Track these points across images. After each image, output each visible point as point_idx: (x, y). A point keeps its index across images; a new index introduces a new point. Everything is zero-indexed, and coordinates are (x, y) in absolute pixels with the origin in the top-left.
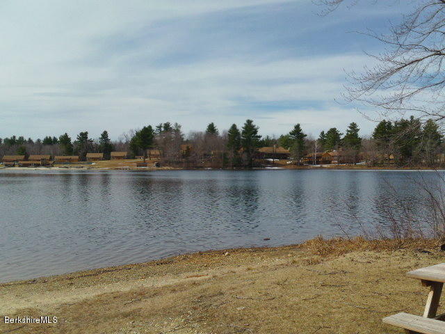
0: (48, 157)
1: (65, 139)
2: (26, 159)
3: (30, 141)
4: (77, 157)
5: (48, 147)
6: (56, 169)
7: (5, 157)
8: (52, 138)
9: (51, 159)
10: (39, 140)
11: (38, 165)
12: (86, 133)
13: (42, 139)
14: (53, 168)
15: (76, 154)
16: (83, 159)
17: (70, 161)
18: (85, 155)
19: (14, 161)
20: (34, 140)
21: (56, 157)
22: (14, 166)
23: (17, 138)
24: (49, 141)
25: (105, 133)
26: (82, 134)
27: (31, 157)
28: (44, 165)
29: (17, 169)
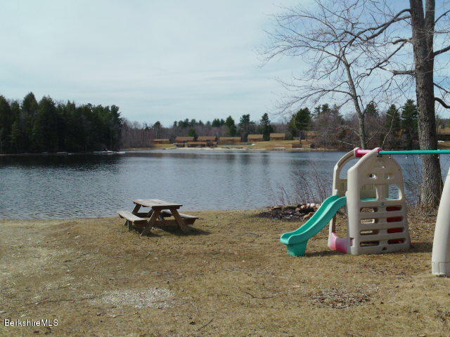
0: (214, 138)
1: (230, 121)
2: (195, 140)
3: (201, 123)
4: (239, 138)
5: (215, 129)
6: (219, 149)
7: (178, 138)
8: (220, 120)
9: (216, 140)
10: (208, 122)
11: (203, 146)
12: (248, 116)
13: (211, 121)
14: (216, 149)
15: (239, 135)
16: (245, 140)
17: (233, 142)
18: (246, 136)
19: (184, 142)
20: (205, 122)
21: (221, 138)
22: (184, 146)
23: (190, 121)
24: (217, 123)
25: (266, 115)
26: (244, 116)
27: (199, 138)
28: (209, 146)
29: (186, 150)
